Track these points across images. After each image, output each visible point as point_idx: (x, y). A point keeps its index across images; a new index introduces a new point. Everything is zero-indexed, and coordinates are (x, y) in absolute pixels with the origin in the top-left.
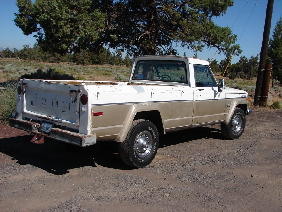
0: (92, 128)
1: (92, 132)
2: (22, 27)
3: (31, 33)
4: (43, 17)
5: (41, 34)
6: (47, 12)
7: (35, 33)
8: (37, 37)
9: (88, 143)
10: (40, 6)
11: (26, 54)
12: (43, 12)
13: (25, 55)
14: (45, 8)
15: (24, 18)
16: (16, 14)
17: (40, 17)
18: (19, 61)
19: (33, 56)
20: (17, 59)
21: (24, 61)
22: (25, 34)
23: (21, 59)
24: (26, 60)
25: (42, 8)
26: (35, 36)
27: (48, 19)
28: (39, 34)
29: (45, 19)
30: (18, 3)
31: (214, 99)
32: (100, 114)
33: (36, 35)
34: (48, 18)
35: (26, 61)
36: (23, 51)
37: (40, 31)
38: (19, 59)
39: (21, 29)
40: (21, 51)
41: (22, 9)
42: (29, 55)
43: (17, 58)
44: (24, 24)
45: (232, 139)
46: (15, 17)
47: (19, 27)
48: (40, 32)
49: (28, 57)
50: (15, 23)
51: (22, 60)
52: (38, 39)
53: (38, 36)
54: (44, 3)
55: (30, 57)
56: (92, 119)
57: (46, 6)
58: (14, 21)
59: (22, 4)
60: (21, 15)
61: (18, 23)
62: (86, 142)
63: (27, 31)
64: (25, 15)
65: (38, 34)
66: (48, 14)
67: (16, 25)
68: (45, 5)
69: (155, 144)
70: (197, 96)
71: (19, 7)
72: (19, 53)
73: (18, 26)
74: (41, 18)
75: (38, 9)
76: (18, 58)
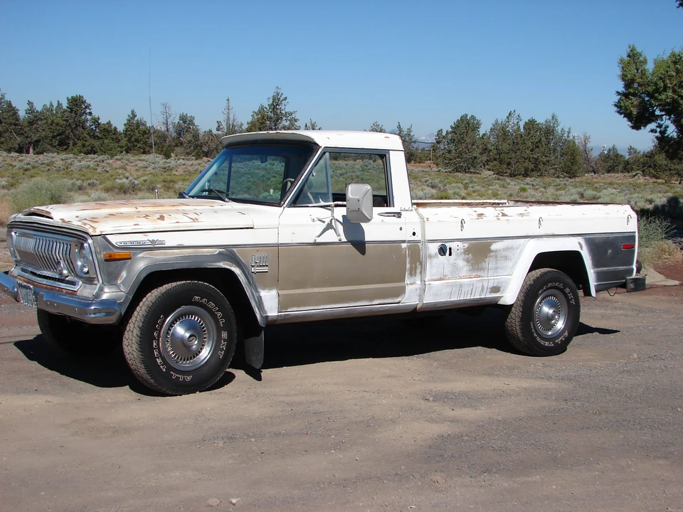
2: (628, 116)
3: (645, 126)
4: (663, 97)
5: (664, 126)
6: (673, 87)
7: (653, 126)
8: (656, 132)
10: (661, 78)
11: (660, 162)
12: (665, 88)
13: (655, 165)
14: (668, 81)
15: (631, 100)
16: (618, 93)
17: (660, 97)
18: (641, 180)
19: (677, 167)
20: (635, 176)
21: (654, 180)
22: (633, 128)
23: (644, 175)
24: (658, 178)
25: (663, 82)
26: (652, 131)
27: (674, 101)
28: (660, 126)
29: (668, 100)
30: (623, 74)
33: (655, 128)
34: (673, 98)
35: (660, 181)
36: (652, 154)
37: (662, 120)
38: (641, 177)
39: (626, 119)
40: (645, 155)
41: (628, 84)
42: (667, 166)
43: (634, 173)
44: (631, 111)
46: (617, 98)
47: (623, 115)
48: (662, 123)
49: (665, 170)
50: (616, 109)
51: (647, 178)
52: (658, 134)
53: (658, 130)
54: (667, 72)
55: (670, 170)
57: (671, 76)
58: (616, 105)
59: (629, 76)
60: (626, 95)
61: (622, 109)
63: (638, 122)
64: (634, 95)
65: (657, 127)
66: (674, 91)
67: (618, 112)
68: (669, 76)
71: (623, 80)
72: (642, 160)
73: (621, 114)
74: (661, 100)
75: (656, 84)
76: (637, 174)
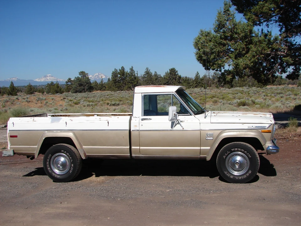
0: (11, 145)
1: (10, 148)
9: (5, 155)
31: (171, 129)
32: (16, 136)
45: (231, 183)
56: (9, 139)
62: (4, 154)
69: (72, 165)
70: (136, 126)
